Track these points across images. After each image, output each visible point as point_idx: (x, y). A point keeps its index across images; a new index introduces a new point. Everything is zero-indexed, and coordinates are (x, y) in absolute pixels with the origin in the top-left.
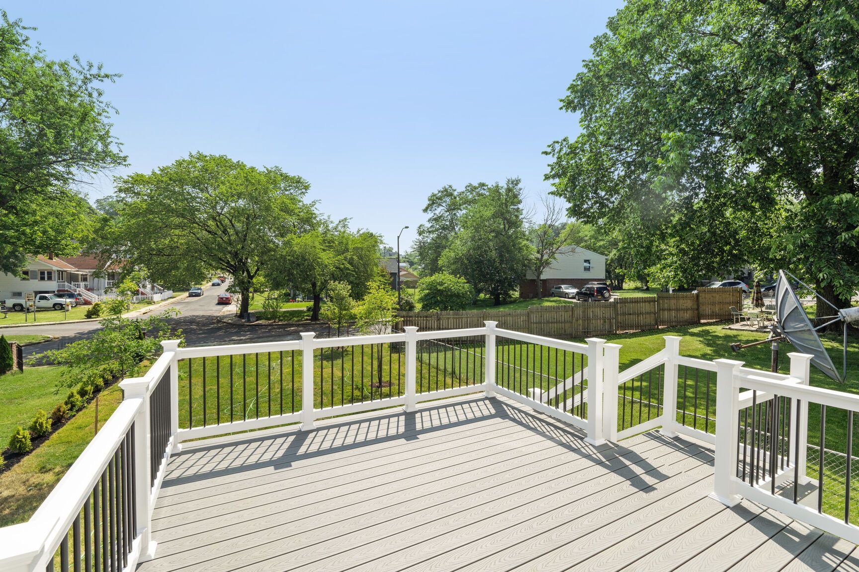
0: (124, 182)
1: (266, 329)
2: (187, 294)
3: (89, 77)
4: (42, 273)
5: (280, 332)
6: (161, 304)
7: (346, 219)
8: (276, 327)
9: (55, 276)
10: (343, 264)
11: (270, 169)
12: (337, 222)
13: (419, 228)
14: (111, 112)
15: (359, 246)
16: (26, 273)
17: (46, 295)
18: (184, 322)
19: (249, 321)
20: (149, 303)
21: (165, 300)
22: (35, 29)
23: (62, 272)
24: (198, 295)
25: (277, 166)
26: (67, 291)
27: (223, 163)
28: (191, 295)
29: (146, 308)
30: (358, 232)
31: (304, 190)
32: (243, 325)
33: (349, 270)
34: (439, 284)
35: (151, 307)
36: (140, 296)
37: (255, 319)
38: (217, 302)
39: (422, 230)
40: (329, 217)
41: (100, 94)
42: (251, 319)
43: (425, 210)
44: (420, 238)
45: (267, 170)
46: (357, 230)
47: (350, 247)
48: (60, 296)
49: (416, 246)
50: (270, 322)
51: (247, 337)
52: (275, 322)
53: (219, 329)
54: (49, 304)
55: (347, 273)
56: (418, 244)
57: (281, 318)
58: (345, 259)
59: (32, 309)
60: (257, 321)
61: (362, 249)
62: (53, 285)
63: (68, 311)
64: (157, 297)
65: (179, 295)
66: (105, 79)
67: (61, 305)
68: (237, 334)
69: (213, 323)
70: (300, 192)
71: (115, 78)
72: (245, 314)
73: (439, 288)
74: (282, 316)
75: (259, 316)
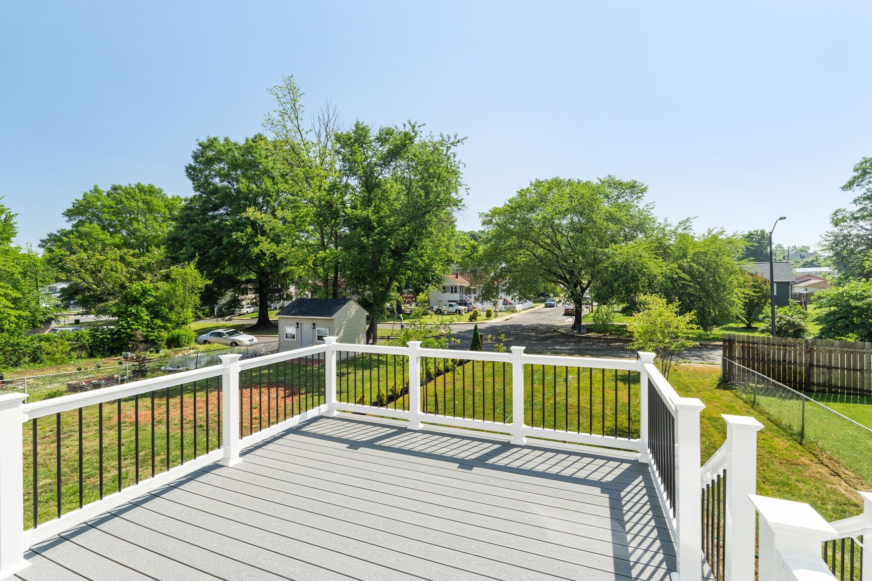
0: (486, 216)
1: (591, 341)
2: (543, 305)
3: (449, 145)
4: (452, 288)
5: (603, 346)
6: (522, 313)
7: (688, 220)
8: (602, 340)
9: (458, 289)
10: (677, 273)
11: (603, 180)
12: (676, 224)
13: (835, 214)
14: (461, 166)
15: (702, 250)
16: (444, 288)
17: (452, 303)
18: (528, 329)
19: (580, 332)
20: (513, 312)
21: (525, 309)
22: (424, 125)
23: (462, 287)
24: (552, 306)
25: (610, 175)
26: (464, 301)
27: (557, 183)
28: (546, 306)
29: (508, 316)
30: (709, 233)
31: (640, 195)
32: (573, 337)
33: (685, 280)
34: (854, 299)
35: (513, 315)
36: (508, 306)
37: (585, 331)
38: (563, 313)
39: (840, 217)
40: (666, 220)
41: (454, 156)
42: (582, 331)
43: (849, 185)
44: (836, 230)
45: (600, 181)
46: (707, 230)
47: (691, 252)
48: (461, 304)
49: (827, 243)
50: (600, 335)
51: (568, 348)
52: (605, 336)
53: (550, 338)
54: (453, 309)
55: (683, 284)
56: (832, 238)
57: (613, 332)
58: (680, 267)
59: (446, 312)
60: (587, 333)
61: (706, 254)
62: (456, 296)
63: (462, 315)
64: (519, 307)
65: (538, 306)
66: (458, 144)
67: (459, 311)
68: (562, 344)
69: (550, 332)
70: (635, 197)
71: (464, 141)
72: (577, 326)
73: (853, 303)
74: (615, 330)
75: (589, 329)
